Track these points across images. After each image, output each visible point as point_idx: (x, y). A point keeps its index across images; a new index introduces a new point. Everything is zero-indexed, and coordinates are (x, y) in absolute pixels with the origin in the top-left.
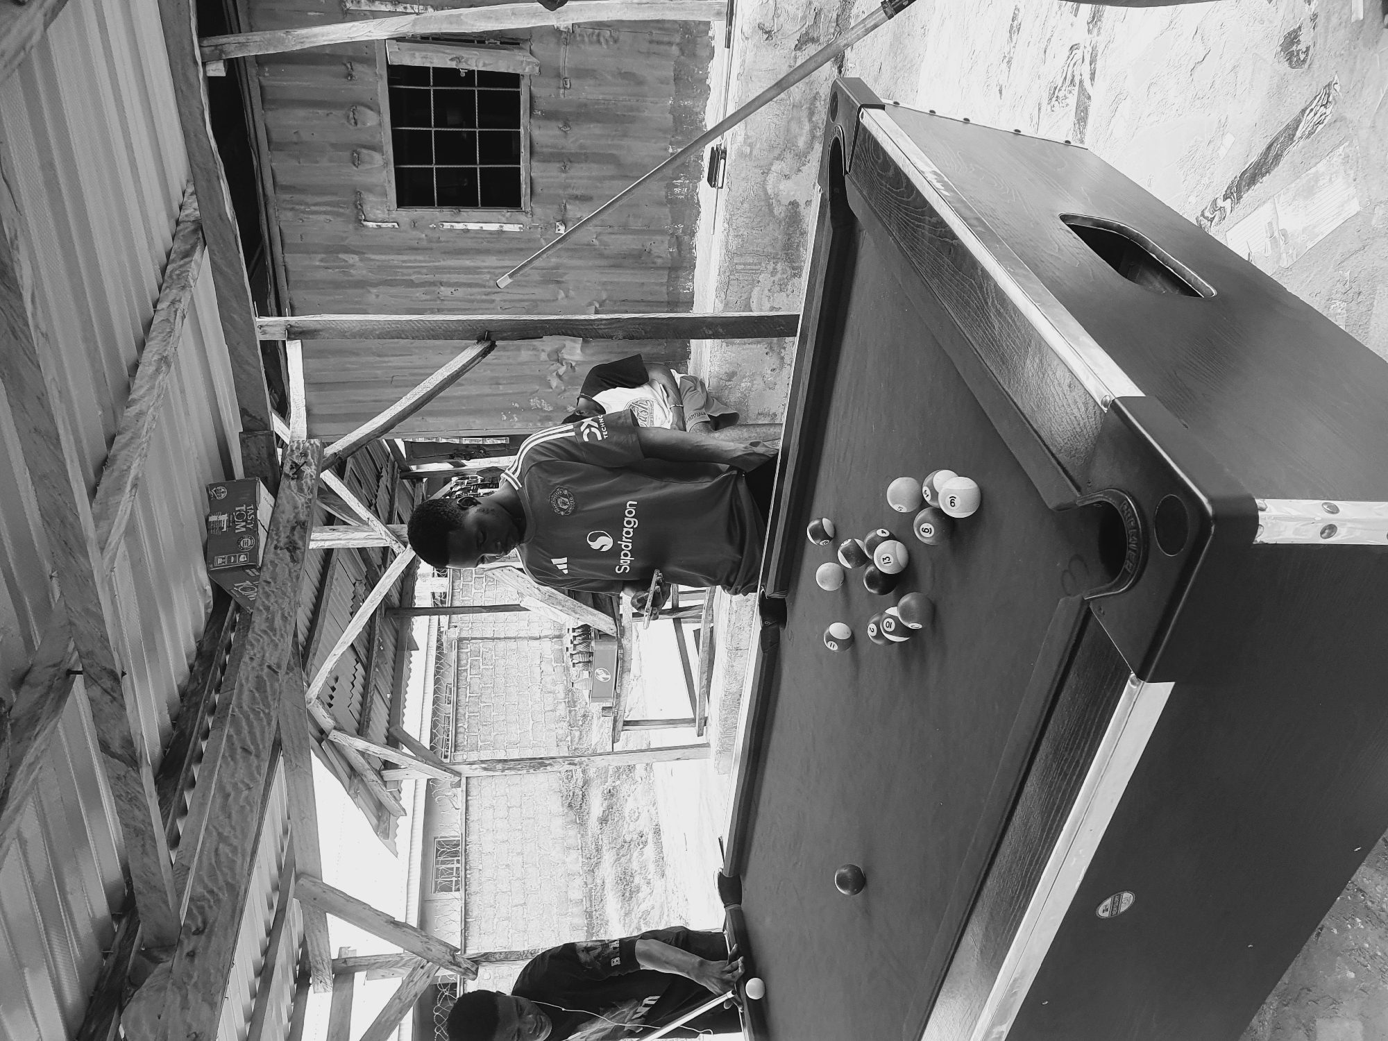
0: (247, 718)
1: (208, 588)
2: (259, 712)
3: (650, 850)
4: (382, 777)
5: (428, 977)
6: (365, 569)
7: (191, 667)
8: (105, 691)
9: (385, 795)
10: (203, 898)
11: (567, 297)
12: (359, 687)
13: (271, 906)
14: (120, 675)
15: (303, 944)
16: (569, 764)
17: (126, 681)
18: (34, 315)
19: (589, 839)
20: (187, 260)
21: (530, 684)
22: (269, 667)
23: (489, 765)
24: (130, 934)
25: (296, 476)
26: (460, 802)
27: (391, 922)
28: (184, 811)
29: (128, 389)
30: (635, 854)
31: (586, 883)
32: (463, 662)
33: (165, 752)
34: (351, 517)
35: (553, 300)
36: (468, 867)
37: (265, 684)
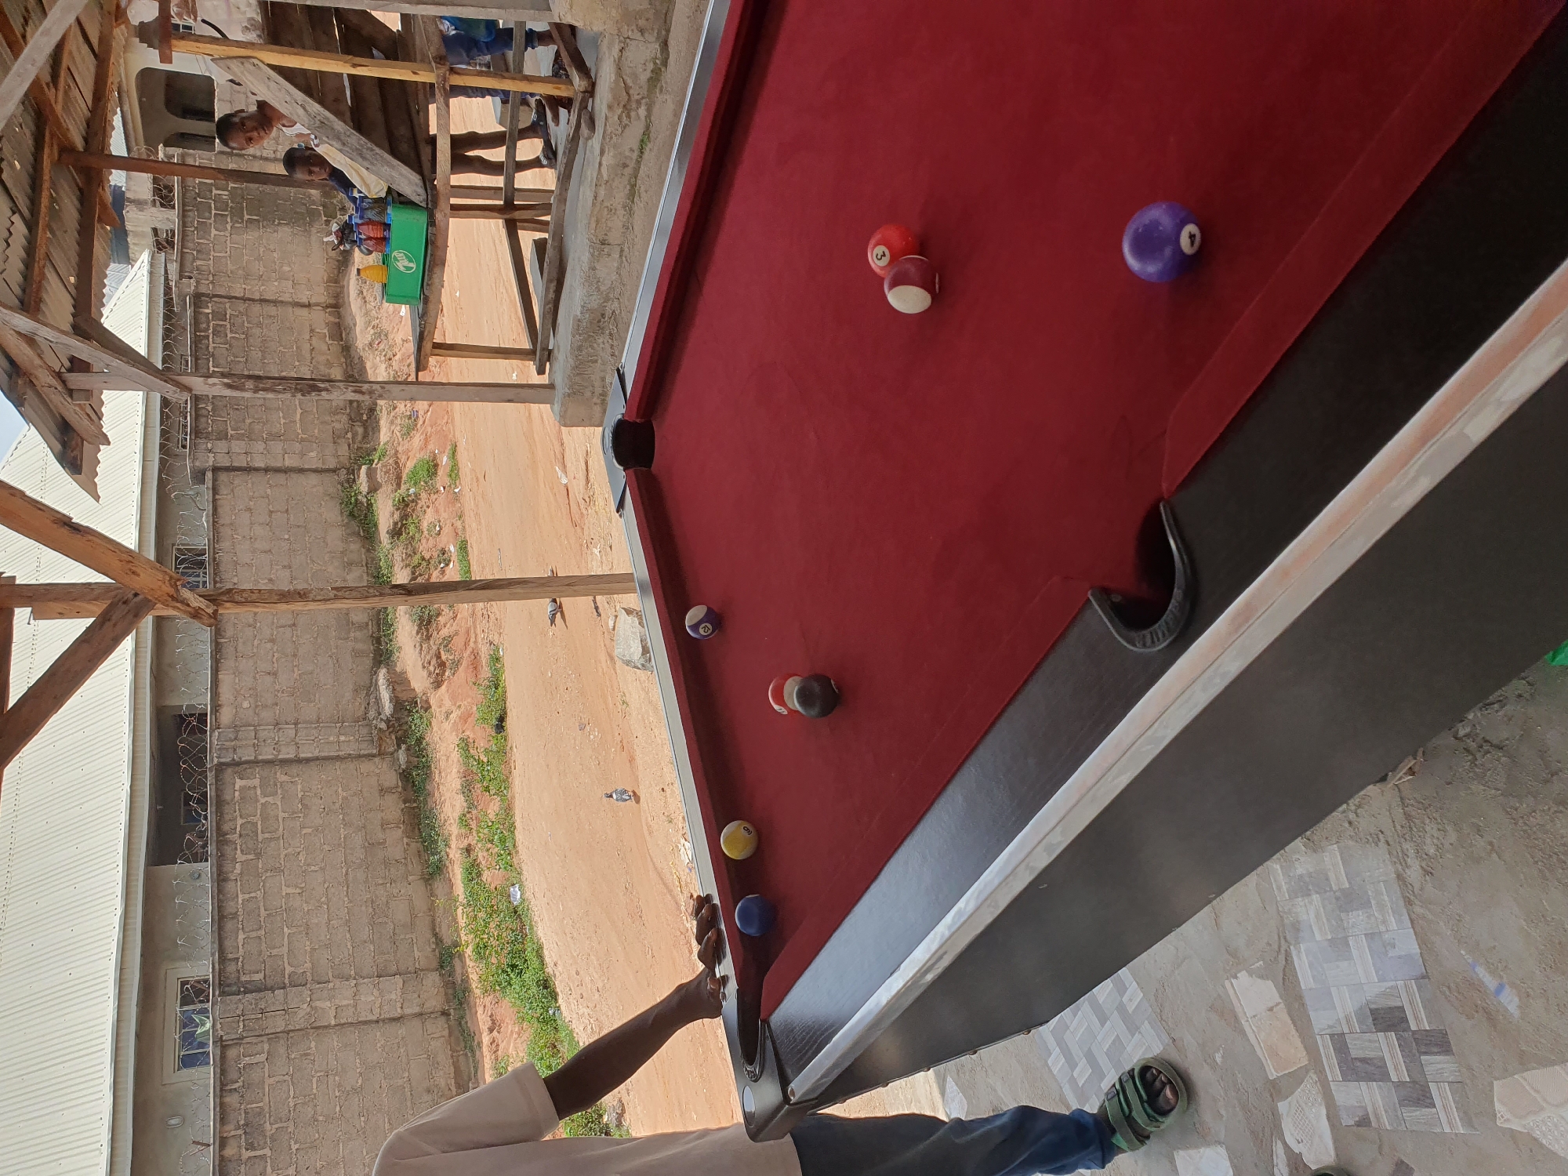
3: (453, 570)
4: (65, 382)
12: (18, 249)
21: (297, 363)
23: (235, 380)
27: (65, 524)
32: (203, 326)
36: (218, 579)
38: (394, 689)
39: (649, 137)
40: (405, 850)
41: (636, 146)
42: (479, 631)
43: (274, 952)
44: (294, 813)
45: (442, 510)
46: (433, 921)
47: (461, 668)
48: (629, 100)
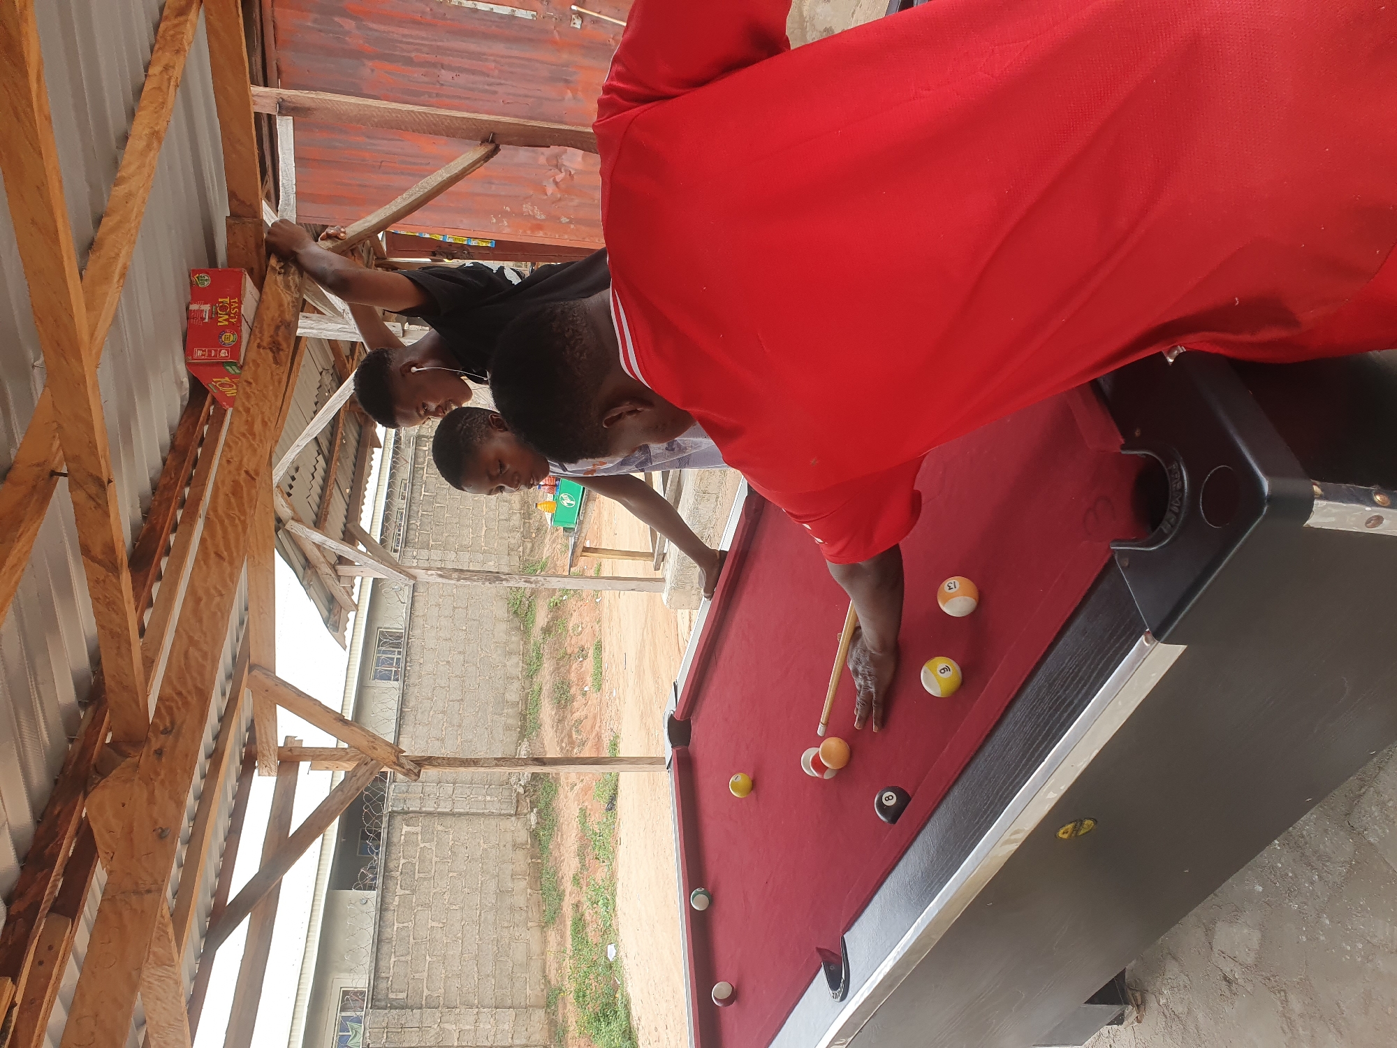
0: (222, 523)
1: (186, 380)
2: (232, 517)
3: (589, 664)
4: (336, 571)
5: (371, 774)
6: (332, 358)
7: (164, 461)
8: (90, 497)
9: (338, 589)
10: (170, 699)
11: (574, 98)
12: (318, 479)
13: (224, 694)
14: (106, 481)
15: (251, 728)
16: (525, 582)
17: (110, 488)
18: (39, 96)
19: (531, 647)
20: (182, 19)
22: (247, 472)
23: (445, 573)
24: (96, 723)
25: (283, 271)
26: (406, 595)
27: (341, 720)
28: (150, 604)
29: (116, 164)
30: (575, 666)
31: (523, 687)
32: (421, 460)
33: (134, 545)
34: (326, 306)
35: (560, 100)
36: (408, 659)
37: (242, 490)
40: (528, 900)
42: (603, 718)
43: (417, 976)
44: (444, 858)
45: (585, 614)
46: (544, 964)
47: (587, 748)
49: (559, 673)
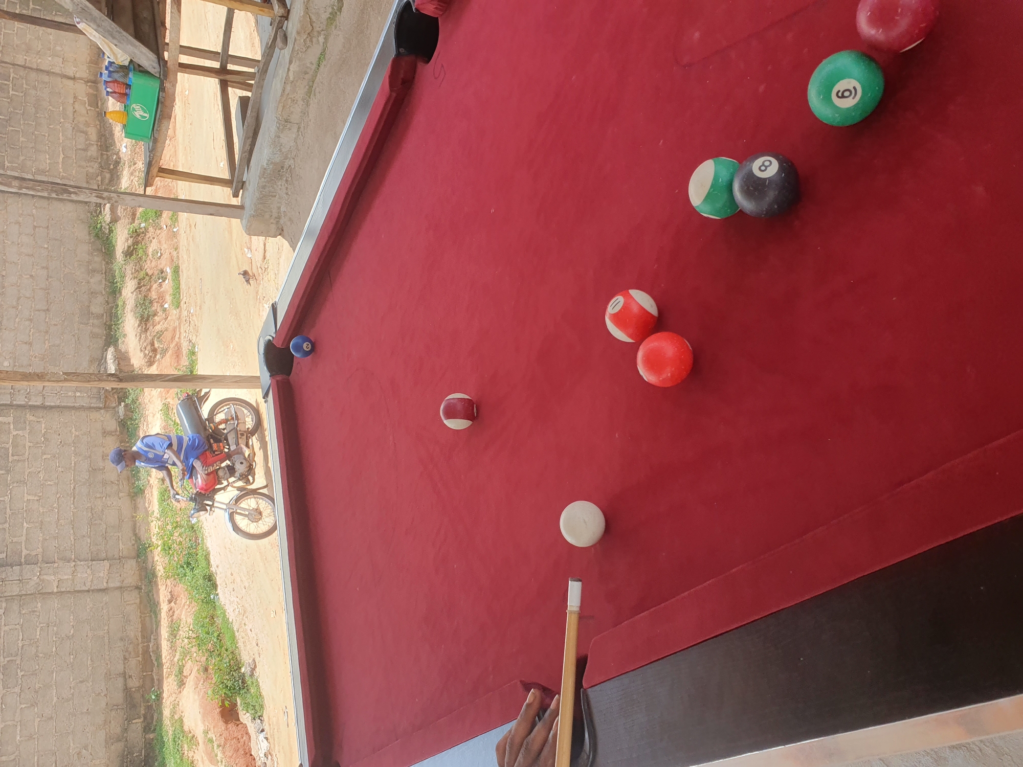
16: (97, 197)
21: (62, 120)
30: (155, 286)
31: (107, 302)
38: (119, 364)
39: (324, 57)
40: (119, 476)
41: (315, 61)
42: (182, 331)
43: (15, 540)
44: (37, 443)
45: (163, 242)
46: (135, 525)
47: (168, 355)
48: (313, 29)
49: (140, 291)
